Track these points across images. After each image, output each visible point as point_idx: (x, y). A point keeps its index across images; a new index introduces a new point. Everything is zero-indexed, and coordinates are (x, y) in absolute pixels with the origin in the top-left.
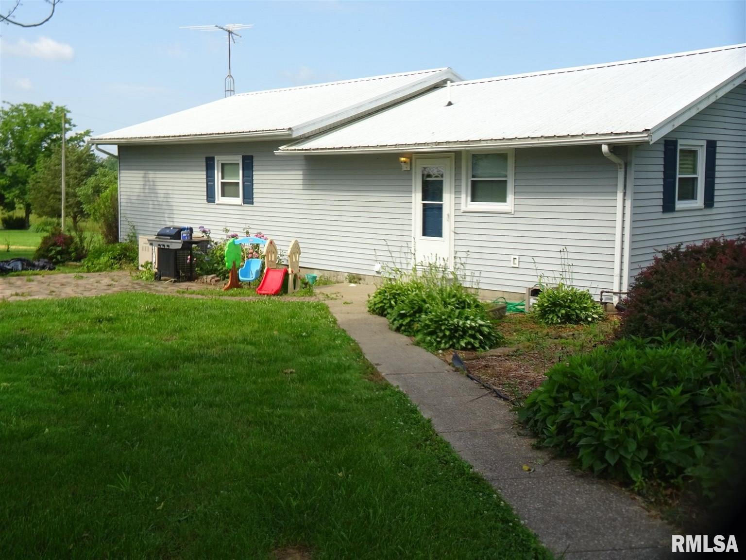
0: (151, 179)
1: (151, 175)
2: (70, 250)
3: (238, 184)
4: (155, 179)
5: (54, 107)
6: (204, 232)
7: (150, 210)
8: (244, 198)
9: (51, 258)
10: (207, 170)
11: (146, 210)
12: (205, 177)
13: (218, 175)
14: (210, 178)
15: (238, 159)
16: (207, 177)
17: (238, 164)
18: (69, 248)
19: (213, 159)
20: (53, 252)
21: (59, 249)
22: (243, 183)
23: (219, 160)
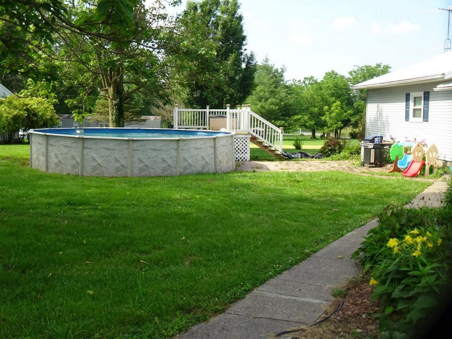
0: (380, 108)
1: (381, 105)
2: (336, 149)
3: (420, 109)
4: (383, 108)
5: (382, 66)
6: (392, 139)
7: (379, 126)
8: (424, 118)
9: (326, 153)
10: (406, 101)
11: (376, 126)
12: (405, 105)
13: (411, 104)
14: (407, 106)
15: (421, 94)
16: (406, 106)
17: (421, 97)
18: (335, 148)
19: (409, 94)
20: (327, 150)
21: (330, 148)
22: (424, 108)
23: (413, 95)
